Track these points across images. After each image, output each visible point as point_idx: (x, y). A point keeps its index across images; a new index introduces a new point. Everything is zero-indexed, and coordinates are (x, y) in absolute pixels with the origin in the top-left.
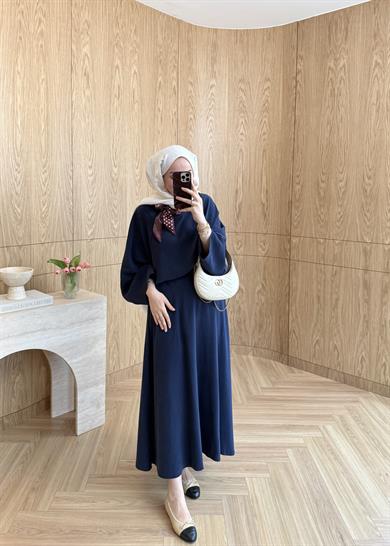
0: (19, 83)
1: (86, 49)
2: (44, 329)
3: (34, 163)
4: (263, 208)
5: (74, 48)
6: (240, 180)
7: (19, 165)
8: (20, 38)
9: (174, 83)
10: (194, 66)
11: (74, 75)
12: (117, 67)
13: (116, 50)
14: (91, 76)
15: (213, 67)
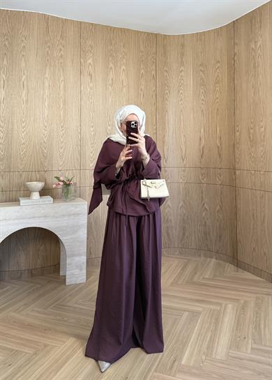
0: (47, 84)
1: (90, 61)
2: (45, 216)
3: (55, 126)
4: (219, 151)
5: (82, 60)
6: (202, 130)
7: (46, 127)
8: (48, 60)
9: (153, 73)
10: (168, 61)
11: (82, 76)
12: (111, 68)
13: (110, 59)
14: (93, 75)
15: (182, 59)
